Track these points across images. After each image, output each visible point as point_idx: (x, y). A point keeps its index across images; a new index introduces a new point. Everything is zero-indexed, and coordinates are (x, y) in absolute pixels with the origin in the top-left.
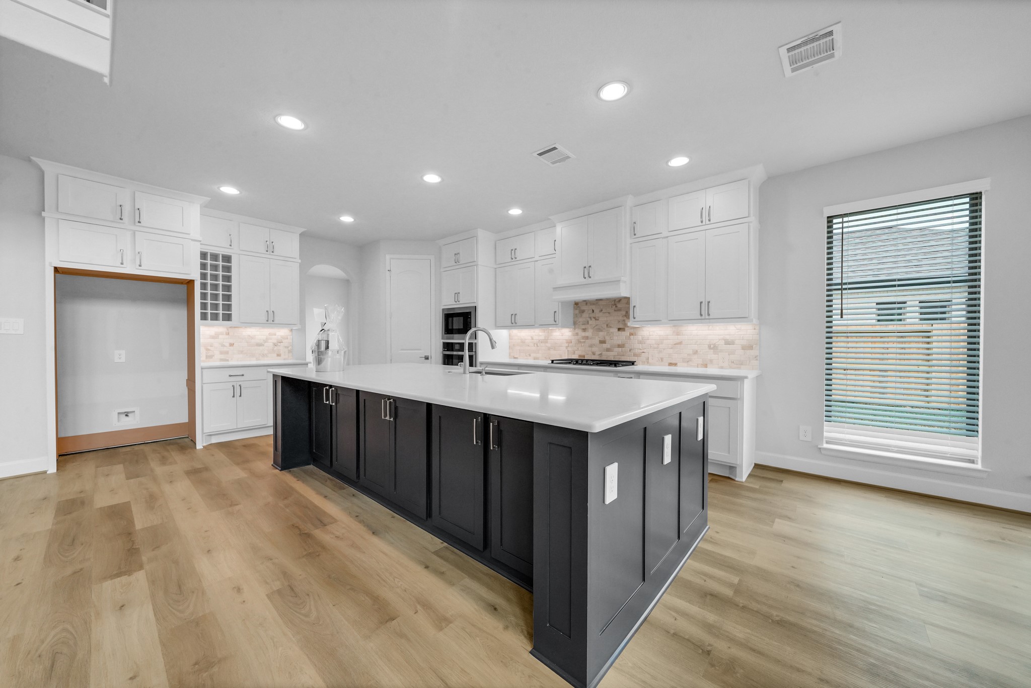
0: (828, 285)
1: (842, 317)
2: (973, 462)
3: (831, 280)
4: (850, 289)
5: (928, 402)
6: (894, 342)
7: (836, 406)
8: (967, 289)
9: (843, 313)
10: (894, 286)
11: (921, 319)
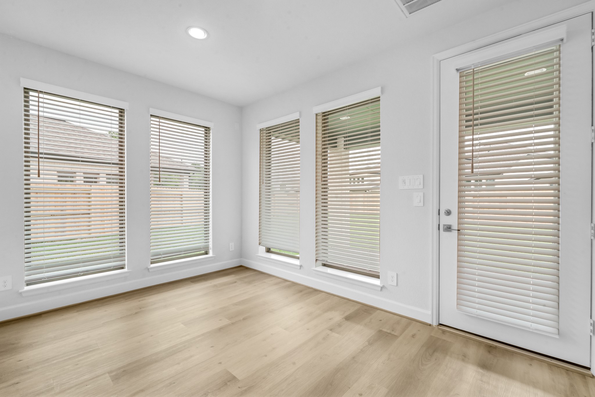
0: (26, 152)
1: (39, 176)
2: (123, 268)
3: (28, 148)
4: (45, 158)
5: (90, 234)
6: (69, 197)
7: (34, 247)
8: (118, 169)
9: (40, 173)
10: (79, 161)
11: (85, 182)
